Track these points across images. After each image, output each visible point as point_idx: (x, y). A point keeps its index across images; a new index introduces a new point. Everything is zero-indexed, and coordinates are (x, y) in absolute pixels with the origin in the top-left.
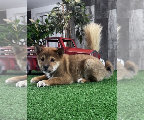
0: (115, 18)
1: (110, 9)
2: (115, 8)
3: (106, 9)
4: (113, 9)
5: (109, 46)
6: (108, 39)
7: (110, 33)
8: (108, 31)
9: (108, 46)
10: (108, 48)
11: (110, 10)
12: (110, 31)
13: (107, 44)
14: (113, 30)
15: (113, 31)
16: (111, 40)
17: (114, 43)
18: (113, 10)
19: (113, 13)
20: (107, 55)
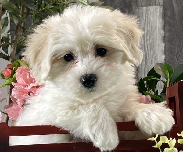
0: (156, 28)
1: (144, 4)
2: (156, 2)
3: (133, 4)
4: (150, 5)
7: (144, 67)
11: (142, 6)
15: (152, 62)
18: (151, 7)
19: (152, 15)
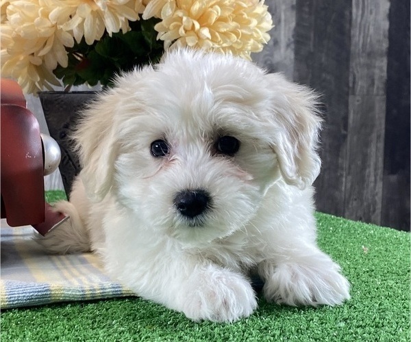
5: (354, 78)
6: (352, 48)
8: (354, 10)
9: (351, 79)
10: (348, 87)
12: (360, 12)
13: (348, 68)
14: (373, 7)
16: (363, 52)
17: (375, 67)
20: (346, 118)
